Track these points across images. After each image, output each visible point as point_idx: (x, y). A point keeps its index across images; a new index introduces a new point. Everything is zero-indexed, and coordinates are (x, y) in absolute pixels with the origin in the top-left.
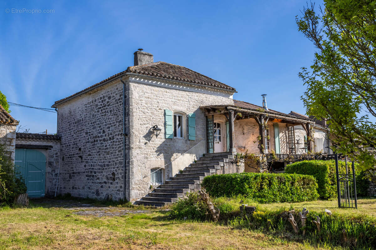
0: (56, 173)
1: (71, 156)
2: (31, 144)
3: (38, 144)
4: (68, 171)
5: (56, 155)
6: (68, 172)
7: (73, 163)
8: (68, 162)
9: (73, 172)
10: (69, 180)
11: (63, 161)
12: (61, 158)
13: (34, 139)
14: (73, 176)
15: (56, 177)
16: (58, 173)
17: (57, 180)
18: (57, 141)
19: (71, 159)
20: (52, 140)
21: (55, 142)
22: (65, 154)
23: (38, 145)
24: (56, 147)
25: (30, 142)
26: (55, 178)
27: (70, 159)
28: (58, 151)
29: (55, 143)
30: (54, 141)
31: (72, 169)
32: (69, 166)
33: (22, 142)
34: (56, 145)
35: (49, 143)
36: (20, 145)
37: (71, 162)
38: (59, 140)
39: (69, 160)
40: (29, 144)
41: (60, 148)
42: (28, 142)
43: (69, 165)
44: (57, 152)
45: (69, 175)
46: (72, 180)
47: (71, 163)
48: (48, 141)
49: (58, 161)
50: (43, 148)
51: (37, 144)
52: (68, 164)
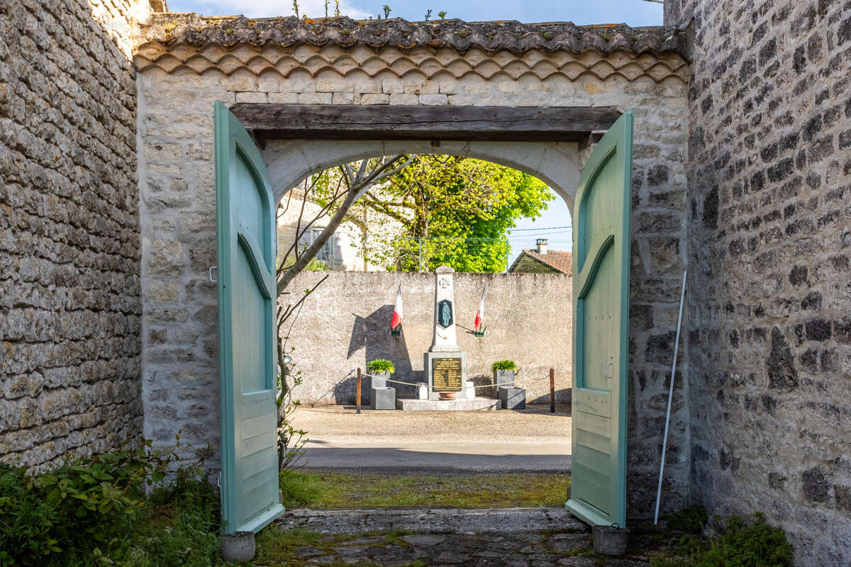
0: (656, 332)
1: (790, 154)
2: (457, 101)
3: (510, 97)
4: (759, 312)
5: (657, 190)
6: (758, 322)
7: (813, 217)
8: (756, 223)
9: (807, 314)
10: (769, 403)
11: (714, 227)
12: (694, 205)
13: (475, 58)
14: (808, 359)
15: (662, 361)
16: (671, 336)
17: (667, 385)
18: (661, 72)
19: (779, 185)
20: (618, 62)
21: (646, 74)
22: (727, 157)
23: (512, 104)
24: (655, 120)
25: (448, 85)
26: (655, 375)
27: (769, 186)
28: (674, 157)
29: (643, 84)
30: (633, 72)
31: (801, 292)
32: (761, 263)
33: (390, 83)
34: (650, 107)
35: (599, 85)
36: (370, 109)
37: (790, 210)
38: (675, 62)
39: (767, 201)
40: (441, 101)
41: (685, 131)
42: (433, 86)
43: (763, 248)
44: (661, 161)
45: (763, 348)
46: (798, 397)
47: (790, 230)
48: (588, 71)
49: (676, 235)
50: (547, 128)
51: (503, 103)
52: (753, 242)
